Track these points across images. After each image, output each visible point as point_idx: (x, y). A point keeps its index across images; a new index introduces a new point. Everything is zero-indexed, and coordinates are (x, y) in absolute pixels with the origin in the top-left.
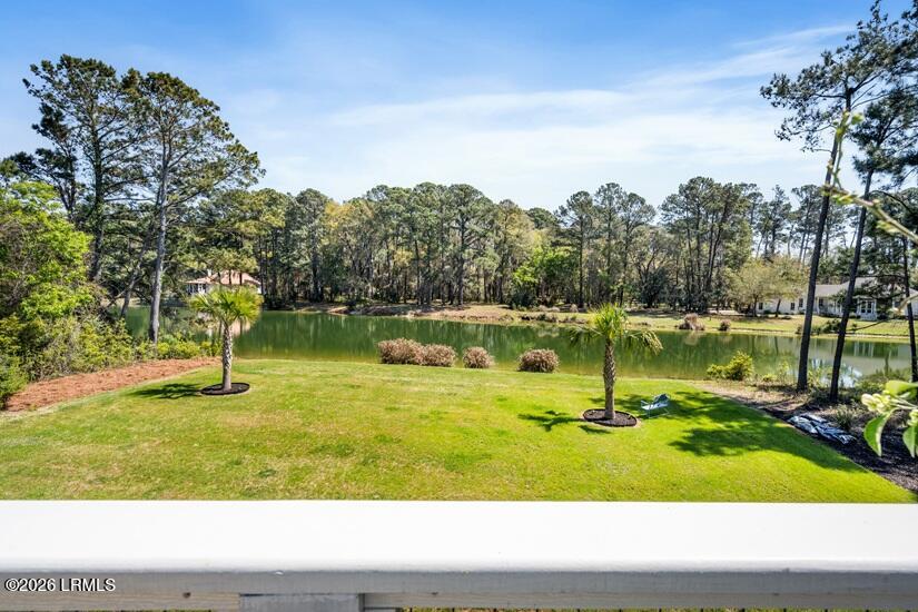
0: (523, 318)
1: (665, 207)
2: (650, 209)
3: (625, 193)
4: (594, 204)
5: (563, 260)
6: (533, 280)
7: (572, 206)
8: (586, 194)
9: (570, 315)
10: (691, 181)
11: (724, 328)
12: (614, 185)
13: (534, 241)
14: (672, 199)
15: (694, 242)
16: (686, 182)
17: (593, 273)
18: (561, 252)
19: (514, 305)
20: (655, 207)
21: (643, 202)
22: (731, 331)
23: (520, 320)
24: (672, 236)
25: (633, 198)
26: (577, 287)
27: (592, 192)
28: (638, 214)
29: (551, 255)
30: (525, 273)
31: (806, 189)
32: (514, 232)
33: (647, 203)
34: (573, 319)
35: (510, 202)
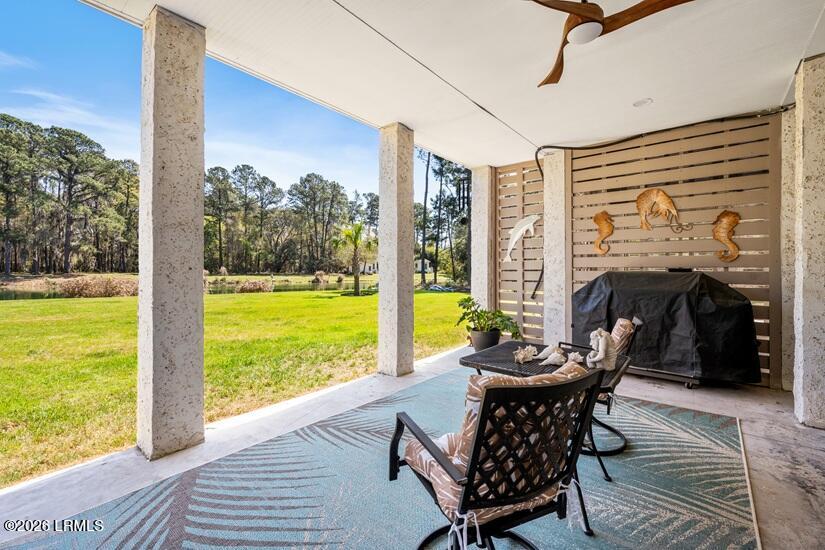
1: (290, 192)
2: (280, 191)
3: (259, 175)
4: (231, 180)
7: (209, 179)
8: (223, 170)
9: (220, 278)
10: (308, 176)
11: (340, 280)
12: (249, 168)
14: (295, 187)
16: (305, 176)
17: (232, 240)
20: (284, 190)
21: (274, 185)
22: (344, 282)
25: (265, 181)
28: (269, 194)
31: (370, 195)
33: (277, 186)
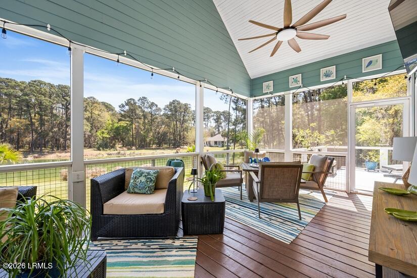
0: (108, 154)
1: (164, 109)
3: (150, 101)
4: (137, 104)
5: (124, 127)
6: (108, 136)
7: (127, 104)
8: (134, 100)
9: (132, 151)
10: (173, 101)
12: (145, 98)
13: (106, 118)
14: (167, 106)
15: (175, 122)
17: (138, 132)
18: (123, 124)
19: (101, 148)
20: (161, 108)
21: (157, 106)
23: (107, 155)
24: (168, 120)
25: (153, 104)
26: (131, 139)
27: (136, 100)
28: (155, 110)
29: (116, 125)
30: (103, 133)
32: (97, 112)
33: (159, 106)
34: (134, 153)
35: (94, 98)
